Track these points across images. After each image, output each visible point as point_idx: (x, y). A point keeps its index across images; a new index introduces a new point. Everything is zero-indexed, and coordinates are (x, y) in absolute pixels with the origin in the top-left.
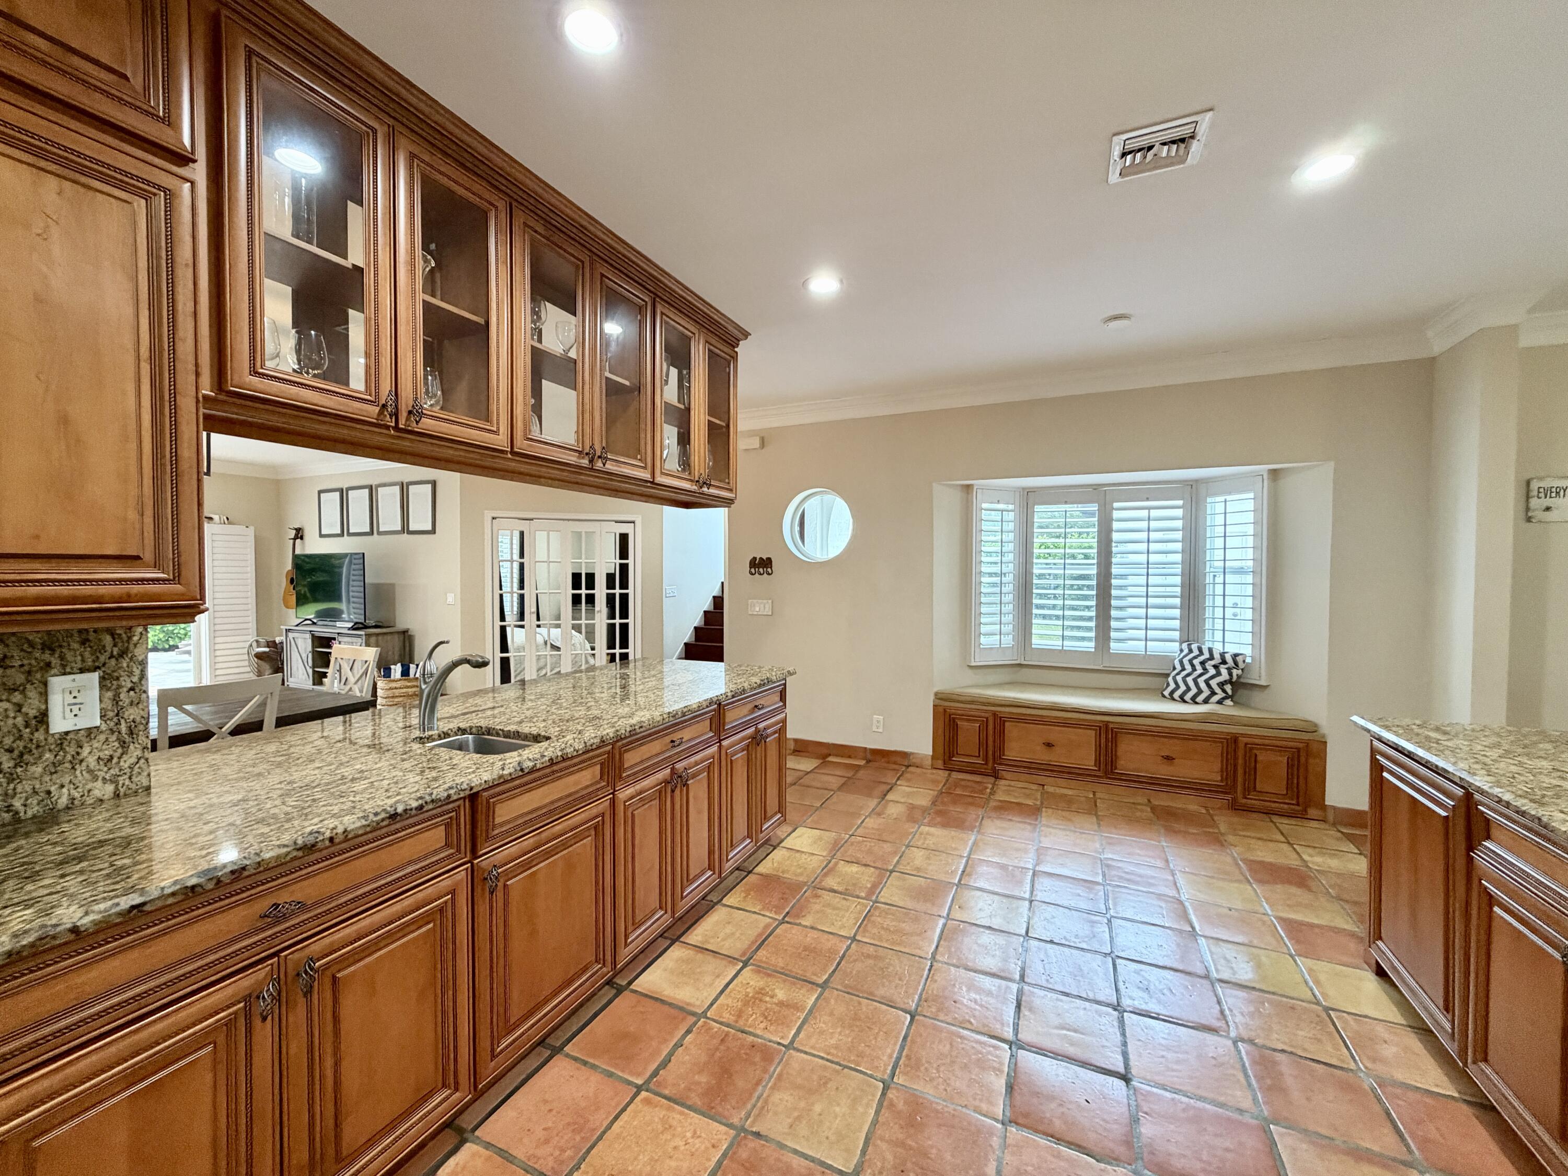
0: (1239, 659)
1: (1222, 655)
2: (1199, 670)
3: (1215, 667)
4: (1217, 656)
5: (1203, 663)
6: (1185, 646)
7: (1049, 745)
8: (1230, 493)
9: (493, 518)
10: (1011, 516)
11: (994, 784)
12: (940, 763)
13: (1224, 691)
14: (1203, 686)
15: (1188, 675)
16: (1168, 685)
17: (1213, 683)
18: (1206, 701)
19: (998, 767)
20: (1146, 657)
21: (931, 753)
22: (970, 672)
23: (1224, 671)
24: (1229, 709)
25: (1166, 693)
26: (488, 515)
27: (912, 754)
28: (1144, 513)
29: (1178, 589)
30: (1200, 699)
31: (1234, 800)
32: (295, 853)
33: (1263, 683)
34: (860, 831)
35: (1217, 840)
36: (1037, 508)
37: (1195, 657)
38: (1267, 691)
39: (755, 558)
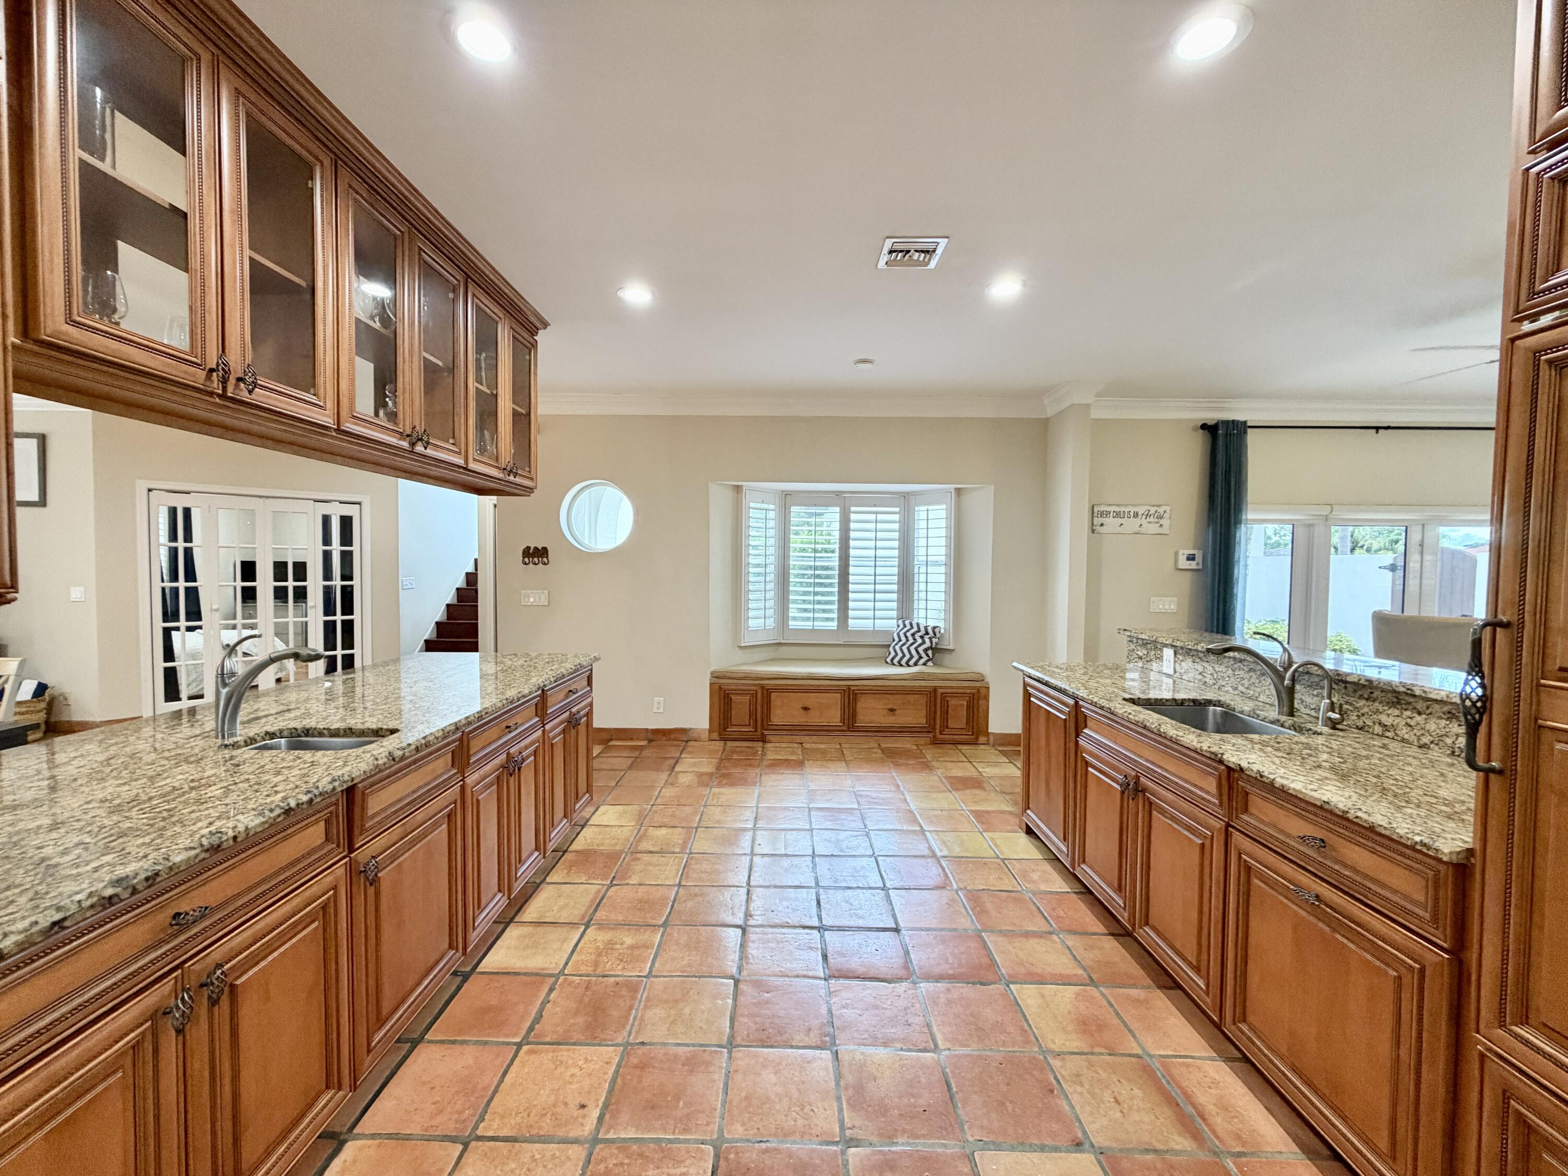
0: (937, 630)
1: (926, 628)
2: (911, 641)
3: (922, 637)
4: (922, 629)
5: (913, 635)
6: (900, 622)
7: (806, 709)
8: (930, 504)
9: (150, 490)
10: (772, 515)
11: (763, 748)
12: (715, 735)
13: (927, 655)
14: (914, 652)
15: (904, 645)
16: (890, 653)
17: (921, 649)
18: (916, 664)
19: (766, 732)
20: (875, 632)
21: (707, 727)
22: (740, 652)
23: (927, 641)
24: (930, 669)
25: (889, 660)
26: (142, 486)
27: (690, 729)
28: (872, 517)
29: (896, 578)
30: (911, 663)
31: (934, 737)
32: (203, 855)
33: (951, 647)
34: (659, 801)
35: (927, 767)
36: (794, 509)
37: (908, 631)
38: (954, 654)
39: (528, 548)
